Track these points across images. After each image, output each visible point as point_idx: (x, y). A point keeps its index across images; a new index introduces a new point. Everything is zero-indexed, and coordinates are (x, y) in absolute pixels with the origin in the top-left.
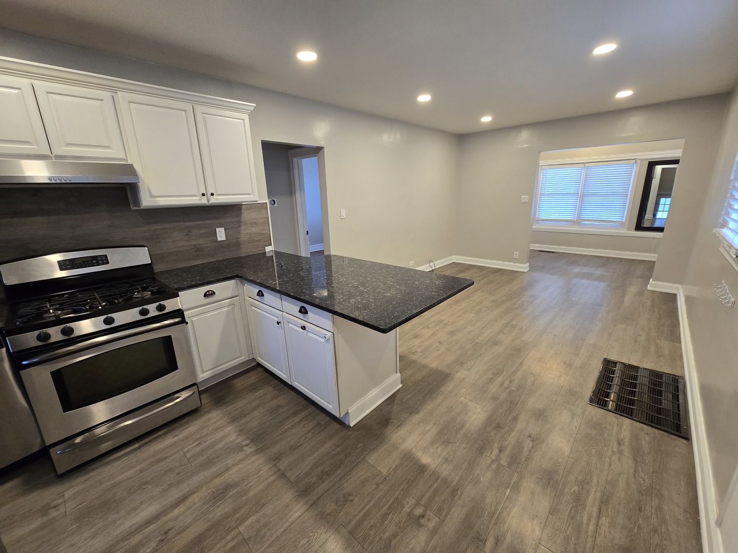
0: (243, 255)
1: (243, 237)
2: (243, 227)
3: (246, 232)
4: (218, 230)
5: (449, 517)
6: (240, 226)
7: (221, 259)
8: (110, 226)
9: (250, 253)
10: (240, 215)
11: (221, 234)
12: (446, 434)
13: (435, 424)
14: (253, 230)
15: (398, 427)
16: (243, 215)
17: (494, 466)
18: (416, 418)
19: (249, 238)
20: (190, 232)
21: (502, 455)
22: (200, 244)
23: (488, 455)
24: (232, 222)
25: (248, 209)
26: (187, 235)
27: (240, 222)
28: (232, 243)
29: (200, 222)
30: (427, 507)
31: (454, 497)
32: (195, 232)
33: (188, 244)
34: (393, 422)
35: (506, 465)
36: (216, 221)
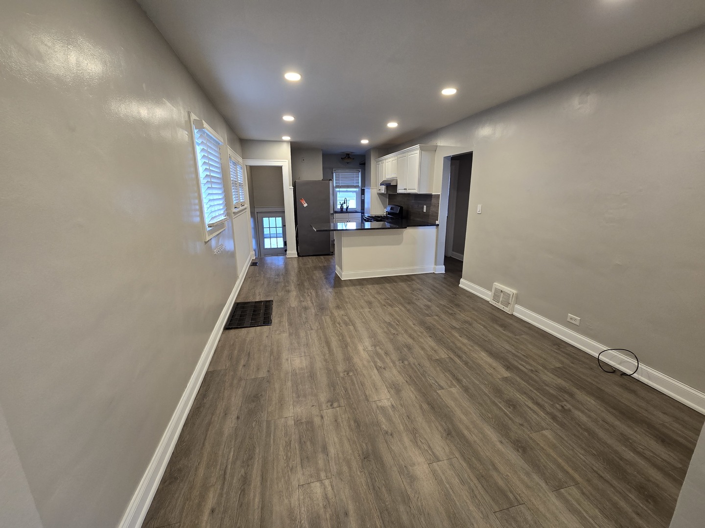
0: (429, 222)
4: (424, 206)
6: (430, 206)
7: (424, 221)
10: (431, 200)
11: (425, 208)
14: (434, 209)
19: (432, 214)
22: (420, 212)
25: (434, 197)
27: (431, 204)
28: (427, 215)
29: (419, 202)
32: (418, 205)
36: (424, 201)
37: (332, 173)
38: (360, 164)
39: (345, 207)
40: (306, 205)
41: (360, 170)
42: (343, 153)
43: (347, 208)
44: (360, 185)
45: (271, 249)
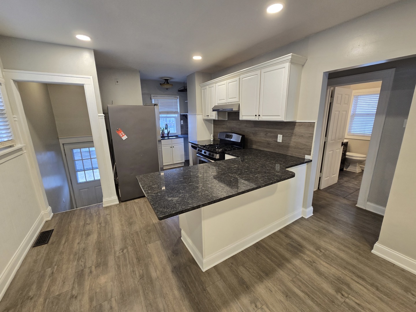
0: (290, 155)
1: (292, 144)
2: (293, 137)
3: (294, 141)
4: (279, 135)
5: (114, 260)
6: (292, 136)
7: (277, 152)
8: (246, 126)
9: (294, 155)
10: (293, 129)
11: (280, 138)
12: (147, 280)
13: (158, 278)
14: (299, 140)
15: (169, 257)
16: (295, 129)
17: (109, 295)
18: (169, 269)
19: (296, 145)
20: (267, 134)
21: (109, 306)
22: (269, 141)
23: (116, 297)
24: (288, 133)
25: (300, 125)
26: (266, 135)
27: (292, 133)
28: (284, 146)
29: (272, 130)
30: (124, 255)
31: (117, 265)
32: (269, 134)
33: (265, 139)
34: (174, 256)
35: (103, 304)
36: (280, 131)
37: (151, 99)
38: (179, 91)
39: (166, 132)
40: (125, 137)
41: (178, 97)
42: (161, 78)
43: (168, 133)
44: (179, 111)
45: (87, 183)
